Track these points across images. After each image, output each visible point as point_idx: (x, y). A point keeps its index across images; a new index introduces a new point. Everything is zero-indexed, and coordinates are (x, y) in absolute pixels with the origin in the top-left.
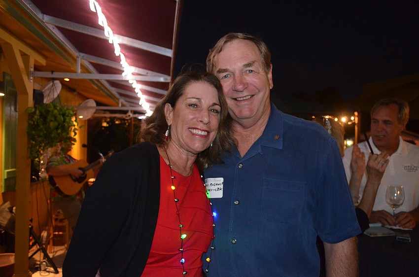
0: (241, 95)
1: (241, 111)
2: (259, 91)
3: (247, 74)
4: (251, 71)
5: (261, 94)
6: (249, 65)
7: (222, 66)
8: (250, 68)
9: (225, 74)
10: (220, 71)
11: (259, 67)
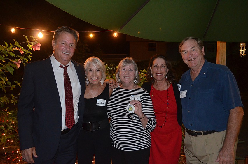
0: (190, 58)
1: (191, 65)
2: (198, 57)
3: (192, 51)
4: (194, 50)
5: (198, 58)
6: (193, 48)
7: (183, 49)
8: (193, 49)
9: (185, 52)
10: (183, 51)
11: (197, 48)
